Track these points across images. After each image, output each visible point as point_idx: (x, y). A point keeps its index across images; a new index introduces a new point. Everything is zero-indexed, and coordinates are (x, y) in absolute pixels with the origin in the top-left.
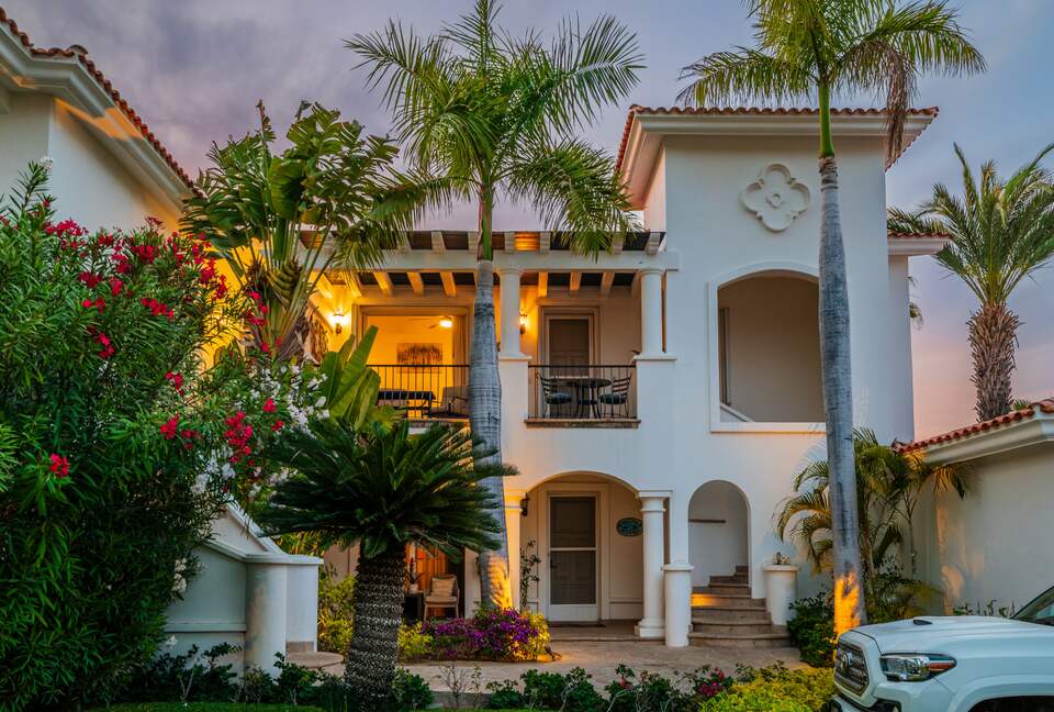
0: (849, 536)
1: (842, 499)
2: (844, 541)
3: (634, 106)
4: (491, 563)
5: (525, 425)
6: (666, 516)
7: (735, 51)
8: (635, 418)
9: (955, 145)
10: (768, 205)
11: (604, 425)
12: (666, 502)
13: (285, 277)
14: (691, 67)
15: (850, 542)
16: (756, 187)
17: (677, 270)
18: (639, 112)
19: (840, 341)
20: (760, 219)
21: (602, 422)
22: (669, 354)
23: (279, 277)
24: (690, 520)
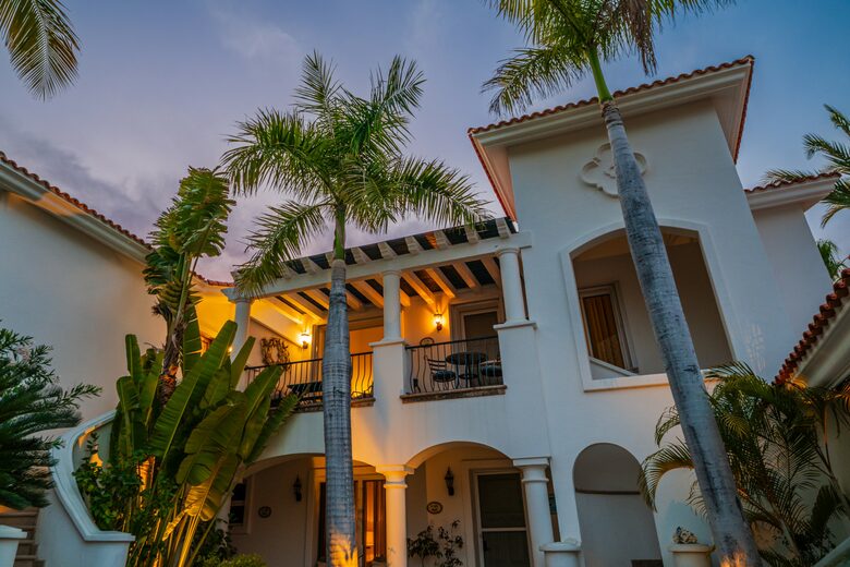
0: (721, 498)
1: (700, 449)
2: (716, 505)
3: (471, 129)
4: (333, 542)
5: (401, 401)
6: (550, 485)
7: (513, 55)
8: (502, 383)
9: (827, 106)
10: (607, 178)
11: (472, 394)
12: (548, 471)
13: (172, 293)
14: (490, 82)
15: (724, 507)
16: (592, 166)
17: (530, 247)
18: (475, 133)
19: (652, 262)
20: (601, 189)
21: (470, 391)
22: (532, 320)
23: (167, 293)
24: (577, 490)
